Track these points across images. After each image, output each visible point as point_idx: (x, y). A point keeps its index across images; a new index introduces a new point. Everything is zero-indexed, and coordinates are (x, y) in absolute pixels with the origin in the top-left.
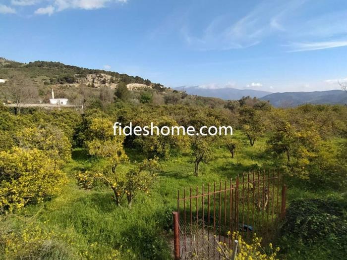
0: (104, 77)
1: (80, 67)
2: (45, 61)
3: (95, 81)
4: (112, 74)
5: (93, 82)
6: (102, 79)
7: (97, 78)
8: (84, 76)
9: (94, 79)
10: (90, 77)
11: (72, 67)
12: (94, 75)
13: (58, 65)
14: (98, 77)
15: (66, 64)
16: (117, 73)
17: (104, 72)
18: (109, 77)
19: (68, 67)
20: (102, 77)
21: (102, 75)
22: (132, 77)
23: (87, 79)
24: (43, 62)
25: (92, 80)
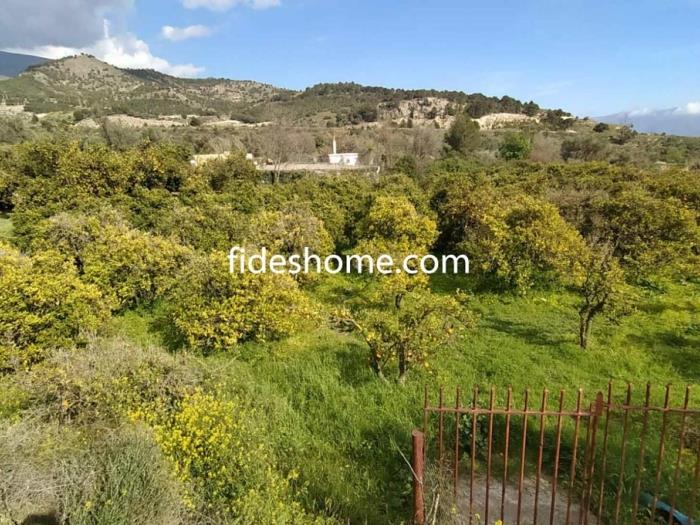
0: (433, 105)
1: (390, 88)
2: (330, 82)
3: (416, 114)
4: (450, 96)
5: (411, 116)
6: (430, 109)
7: (419, 108)
8: (396, 106)
9: (412, 110)
10: (405, 108)
11: (375, 90)
12: (414, 102)
13: (350, 88)
14: (421, 105)
15: (364, 85)
16: (462, 94)
17: (433, 93)
18: (444, 103)
19: (367, 89)
20: (429, 105)
21: (430, 99)
22: (495, 98)
23: (399, 110)
24: (327, 85)
25: (409, 112)
